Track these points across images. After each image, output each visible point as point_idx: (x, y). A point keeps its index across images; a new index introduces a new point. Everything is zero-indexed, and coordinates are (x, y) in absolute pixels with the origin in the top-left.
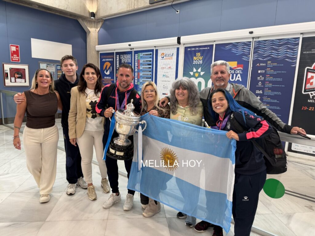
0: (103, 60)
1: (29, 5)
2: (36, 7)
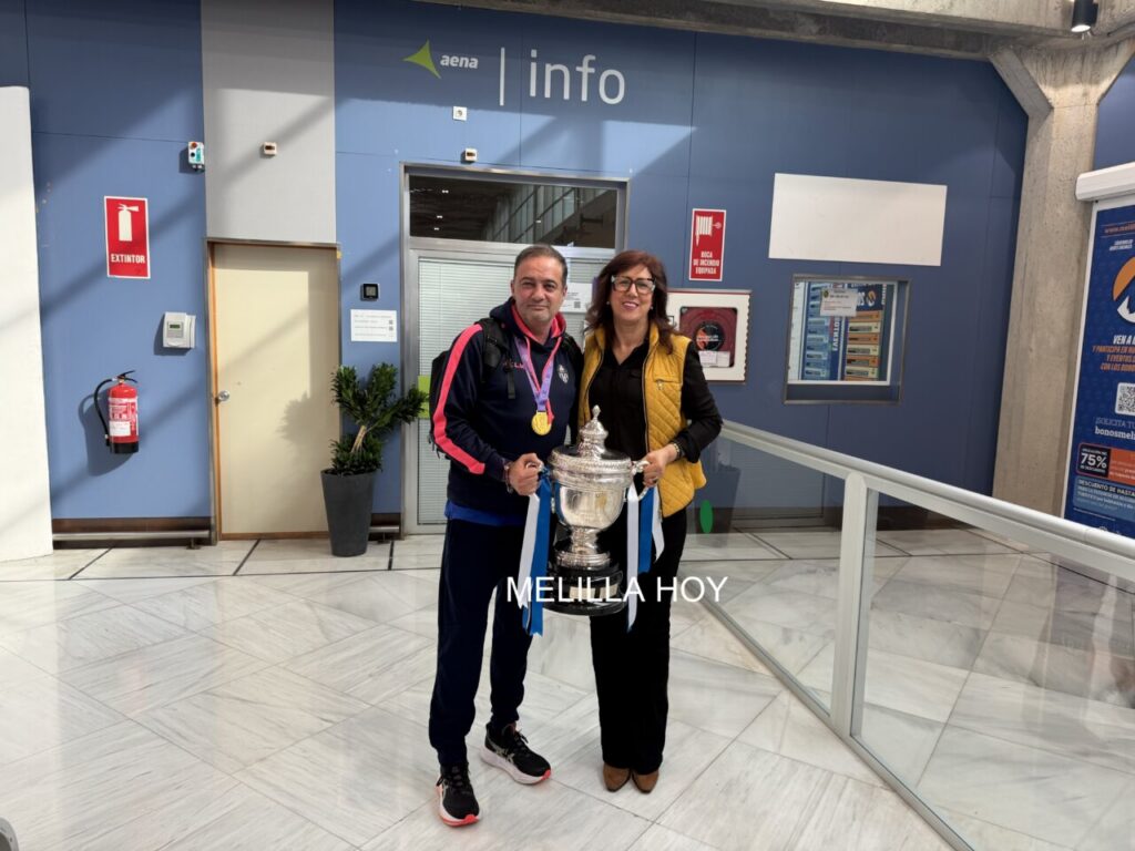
0: (1112, 248)
1: (782, 29)
2: (808, 33)
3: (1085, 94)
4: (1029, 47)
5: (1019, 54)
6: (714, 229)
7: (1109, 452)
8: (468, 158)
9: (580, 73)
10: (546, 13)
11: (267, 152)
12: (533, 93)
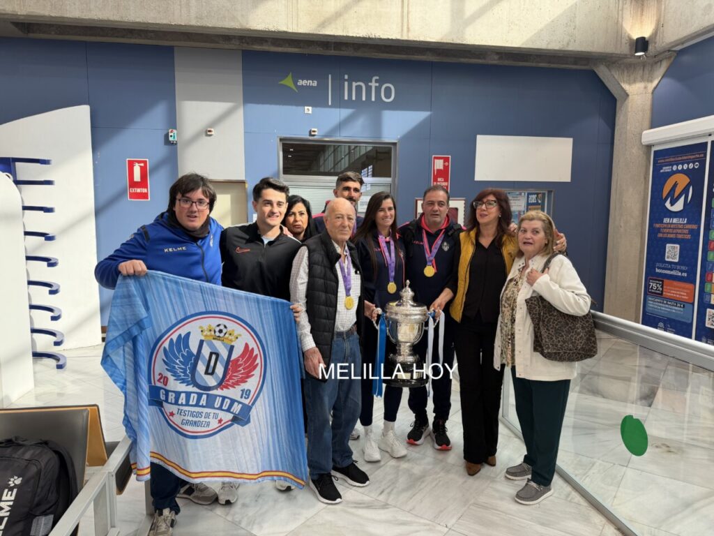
1: (479, 58)
2: (494, 60)
3: (645, 88)
4: (614, 63)
5: (608, 67)
6: (444, 166)
7: (663, 281)
8: (313, 133)
9: (371, 87)
10: (352, 55)
11: (209, 133)
12: (346, 98)
